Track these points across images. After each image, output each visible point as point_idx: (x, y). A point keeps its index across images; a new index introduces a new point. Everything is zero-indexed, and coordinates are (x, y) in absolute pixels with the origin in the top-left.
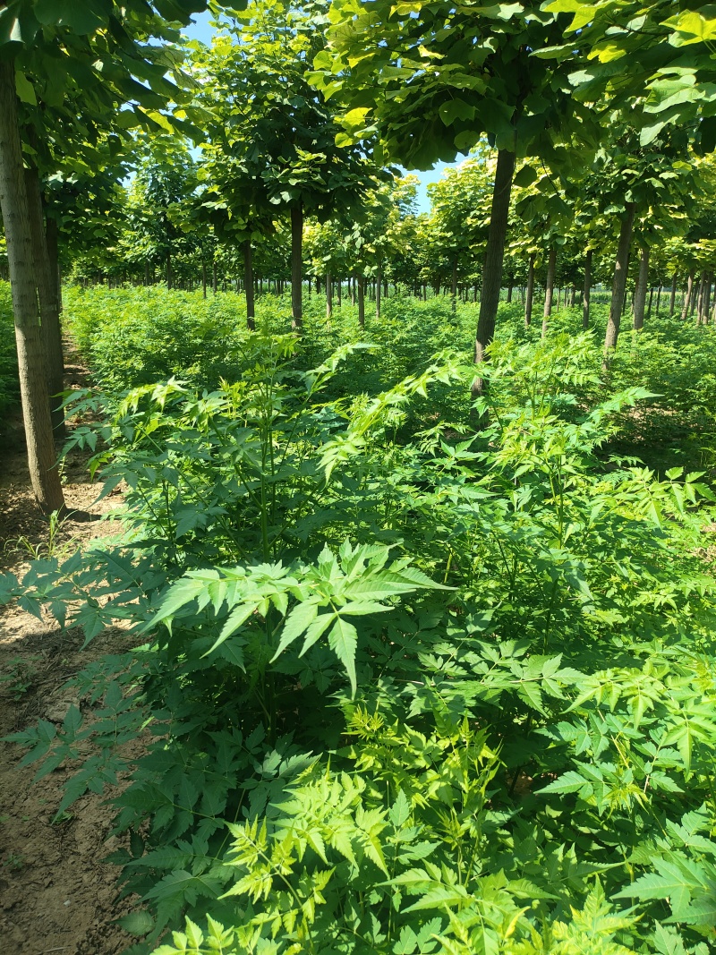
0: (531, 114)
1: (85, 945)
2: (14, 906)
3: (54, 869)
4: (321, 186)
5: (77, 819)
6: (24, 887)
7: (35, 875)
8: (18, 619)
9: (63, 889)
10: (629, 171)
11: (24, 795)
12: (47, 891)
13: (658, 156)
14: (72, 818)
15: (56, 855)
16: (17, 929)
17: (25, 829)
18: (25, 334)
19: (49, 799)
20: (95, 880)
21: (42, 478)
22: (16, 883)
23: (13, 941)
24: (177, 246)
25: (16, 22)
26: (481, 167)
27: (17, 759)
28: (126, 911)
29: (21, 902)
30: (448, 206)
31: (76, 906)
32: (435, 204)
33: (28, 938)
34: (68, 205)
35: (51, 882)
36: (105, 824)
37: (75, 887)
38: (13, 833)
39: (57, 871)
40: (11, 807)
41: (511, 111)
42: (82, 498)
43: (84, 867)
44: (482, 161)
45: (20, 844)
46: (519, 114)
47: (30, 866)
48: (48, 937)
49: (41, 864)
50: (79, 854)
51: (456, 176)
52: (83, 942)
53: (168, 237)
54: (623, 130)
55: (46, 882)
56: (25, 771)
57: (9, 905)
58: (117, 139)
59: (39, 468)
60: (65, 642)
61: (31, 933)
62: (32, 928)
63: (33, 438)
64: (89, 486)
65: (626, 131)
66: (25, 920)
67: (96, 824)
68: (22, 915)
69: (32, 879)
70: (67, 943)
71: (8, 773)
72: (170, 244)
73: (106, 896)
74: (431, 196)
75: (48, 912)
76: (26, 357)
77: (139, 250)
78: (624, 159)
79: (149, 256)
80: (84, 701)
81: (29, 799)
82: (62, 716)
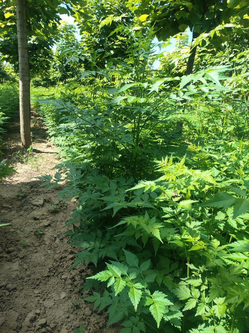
0: (207, 19)
1: (52, 269)
2: (24, 257)
3: (37, 248)
4: (124, 50)
5: (45, 234)
6: (27, 252)
7: (31, 249)
8: (18, 178)
9: (41, 254)
10: (235, 50)
11: (24, 226)
12: (35, 254)
13: (246, 45)
14: (43, 234)
15: (37, 244)
16: (25, 264)
17: (26, 235)
18: (23, 82)
19: (34, 228)
20: (52, 252)
21: (25, 136)
22: (24, 250)
23: (24, 268)
24: (69, 74)
26: (179, 52)
27: (21, 215)
28: (65, 262)
29: (26, 256)
30: (166, 65)
31: (46, 259)
32: (161, 64)
33: (29, 268)
34: (34, 53)
35: (37, 252)
36: (55, 236)
37: (46, 254)
38: (21, 236)
39: (39, 249)
40: (20, 229)
41: (201, 16)
43: (48, 248)
44: (179, 50)
45: (24, 239)
46: (203, 19)
47: (28, 246)
48: (37, 267)
49: (32, 246)
50: (46, 244)
51: (169, 54)
52: (51, 268)
53: (66, 71)
54: (234, 35)
55: (35, 251)
56: (25, 219)
57: (22, 256)
58: (56, 24)
59: (24, 132)
60: (35, 185)
61: (30, 266)
62: (30, 264)
65: (235, 36)
66: (28, 262)
67: (52, 236)
68: (27, 260)
69: (30, 250)
70: (44, 269)
71: (18, 219)
72: (66, 74)
73: (58, 257)
74: (160, 61)
75: (36, 260)
76: (23, 91)
77: (55, 75)
78: (234, 45)
79: (59, 78)
80: (45, 200)
81: (26, 227)
82: (37, 203)
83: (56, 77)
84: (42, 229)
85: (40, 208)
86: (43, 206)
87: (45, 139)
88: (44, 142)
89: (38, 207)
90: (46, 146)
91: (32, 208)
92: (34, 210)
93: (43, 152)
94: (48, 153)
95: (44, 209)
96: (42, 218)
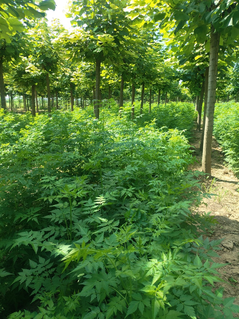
3: (234, 297)
14: (237, 282)
15: (234, 292)
18: (209, 119)
19: (227, 272)
21: (206, 165)
25: (232, 18)
42: (215, 173)
49: (229, 293)
59: (206, 161)
63: (205, 152)
64: (216, 170)
76: (208, 126)
79: (231, 91)
80: (234, 243)
81: (220, 269)
82: (228, 246)
83: (228, 91)
84: (235, 277)
85: (231, 252)
86: (232, 249)
87: (221, 163)
88: (220, 167)
89: (229, 249)
90: (223, 172)
91: (223, 250)
92: (224, 252)
93: (222, 181)
94: (226, 181)
95: (234, 253)
96: (234, 264)
